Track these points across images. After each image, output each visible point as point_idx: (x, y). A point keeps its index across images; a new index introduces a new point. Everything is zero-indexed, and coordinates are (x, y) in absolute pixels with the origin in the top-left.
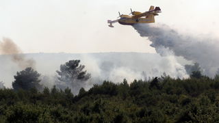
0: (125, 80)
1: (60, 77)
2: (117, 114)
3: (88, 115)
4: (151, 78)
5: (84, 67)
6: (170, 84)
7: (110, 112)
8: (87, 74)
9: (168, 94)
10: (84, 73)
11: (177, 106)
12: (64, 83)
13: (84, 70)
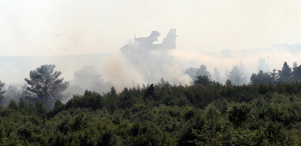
0: (113, 88)
1: (30, 86)
2: (104, 132)
3: (66, 134)
4: (146, 86)
5: (60, 73)
6: (169, 93)
7: (95, 129)
8: (64, 82)
9: (168, 105)
10: (60, 81)
11: (179, 121)
12: (35, 94)
13: (60, 78)
